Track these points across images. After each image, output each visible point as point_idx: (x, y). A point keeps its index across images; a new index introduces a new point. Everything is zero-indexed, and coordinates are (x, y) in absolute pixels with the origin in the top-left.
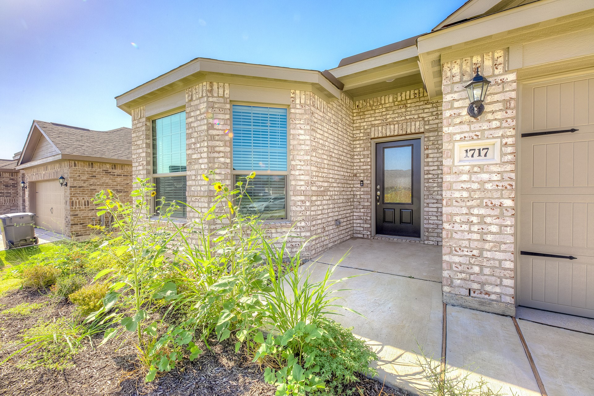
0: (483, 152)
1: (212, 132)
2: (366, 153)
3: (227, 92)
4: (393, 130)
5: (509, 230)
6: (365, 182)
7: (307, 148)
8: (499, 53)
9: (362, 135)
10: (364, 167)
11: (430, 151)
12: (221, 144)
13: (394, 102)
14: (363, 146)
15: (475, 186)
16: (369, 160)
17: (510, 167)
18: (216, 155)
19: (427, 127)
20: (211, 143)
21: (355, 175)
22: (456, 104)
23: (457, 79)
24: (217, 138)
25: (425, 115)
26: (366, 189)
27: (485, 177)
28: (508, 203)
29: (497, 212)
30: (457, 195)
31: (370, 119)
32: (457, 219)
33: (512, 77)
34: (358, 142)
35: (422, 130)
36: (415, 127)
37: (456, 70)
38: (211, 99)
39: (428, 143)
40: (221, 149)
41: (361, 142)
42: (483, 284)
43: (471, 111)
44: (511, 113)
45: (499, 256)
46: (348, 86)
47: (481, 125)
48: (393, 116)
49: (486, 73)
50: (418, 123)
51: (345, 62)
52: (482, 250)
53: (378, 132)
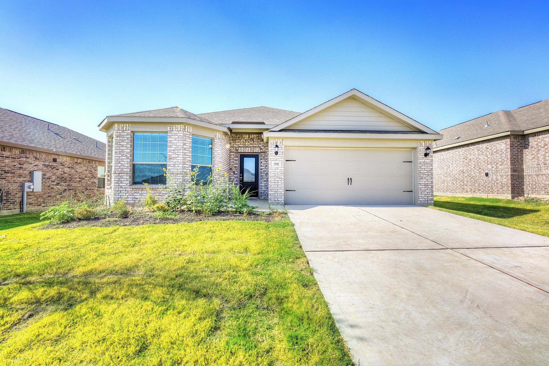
0: (277, 164)
1: (185, 147)
2: (236, 159)
3: (191, 130)
4: (248, 150)
5: (283, 184)
6: (236, 172)
7: (221, 156)
8: (281, 140)
9: (234, 150)
10: (235, 165)
11: (262, 161)
12: (188, 152)
13: (249, 138)
14: (235, 155)
15: (276, 173)
16: (237, 162)
17: (283, 168)
18: (186, 156)
19: (261, 151)
20: (184, 151)
21: (231, 169)
22: (272, 151)
23: (272, 144)
24: (187, 149)
25: (260, 146)
26: (236, 176)
27: (278, 171)
28: (283, 177)
29: (280, 179)
30: (272, 175)
31: (238, 144)
32: (272, 181)
33: (283, 146)
34: (232, 153)
35: (259, 152)
36: (257, 150)
37: (272, 142)
38: (184, 133)
39: (261, 157)
40: (188, 154)
41: (234, 153)
42: (278, 198)
43: (275, 153)
44: (283, 155)
45: (281, 191)
46: (233, 131)
47: (277, 157)
48: (248, 144)
49: (278, 144)
50: (258, 149)
51: (234, 123)
52: (277, 189)
53: (242, 150)
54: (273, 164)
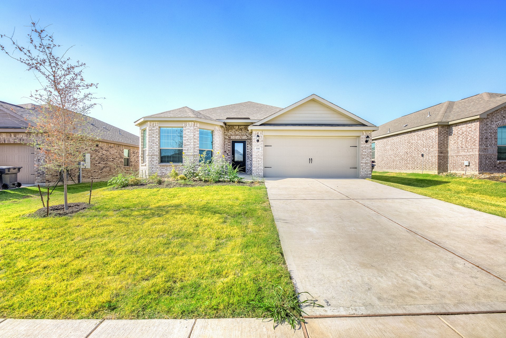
0: (259, 149)
1: (195, 137)
2: (229, 144)
3: (199, 125)
4: (238, 138)
5: (263, 163)
6: (229, 154)
7: (219, 143)
8: (261, 131)
9: (228, 138)
10: (229, 149)
11: (248, 145)
12: (197, 140)
13: (238, 128)
14: (228, 141)
15: (258, 155)
16: (230, 146)
17: (263, 152)
18: (195, 144)
19: (248, 138)
20: (194, 140)
21: (225, 152)
22: (255, 139)
23: (255, 134)
24: (196, 139)
25: (247, 134)
26: (229, 157)
27: (259, 153)
28: (262, 158)
29: (261, 159)
30: (255, 156)
31: (231, 133)
32: (255, 161)
33: (263, 136)
34: (226, 140)
35: (246, 139)
36: (244, 137)
37: (255, 133)
38: (194, 127)
39: (248, 143)
40: (197, 142)
41: (227, 140)
42: (259, 173)
43: (257, 141)
44: (263, 142)
45: (261, 167)
46: (227, 124)
47: (258, 143)
48: (238, 133)
49: (259, 134)
52: (259, 167)
53: (233, 137)
54: (255, 149)
